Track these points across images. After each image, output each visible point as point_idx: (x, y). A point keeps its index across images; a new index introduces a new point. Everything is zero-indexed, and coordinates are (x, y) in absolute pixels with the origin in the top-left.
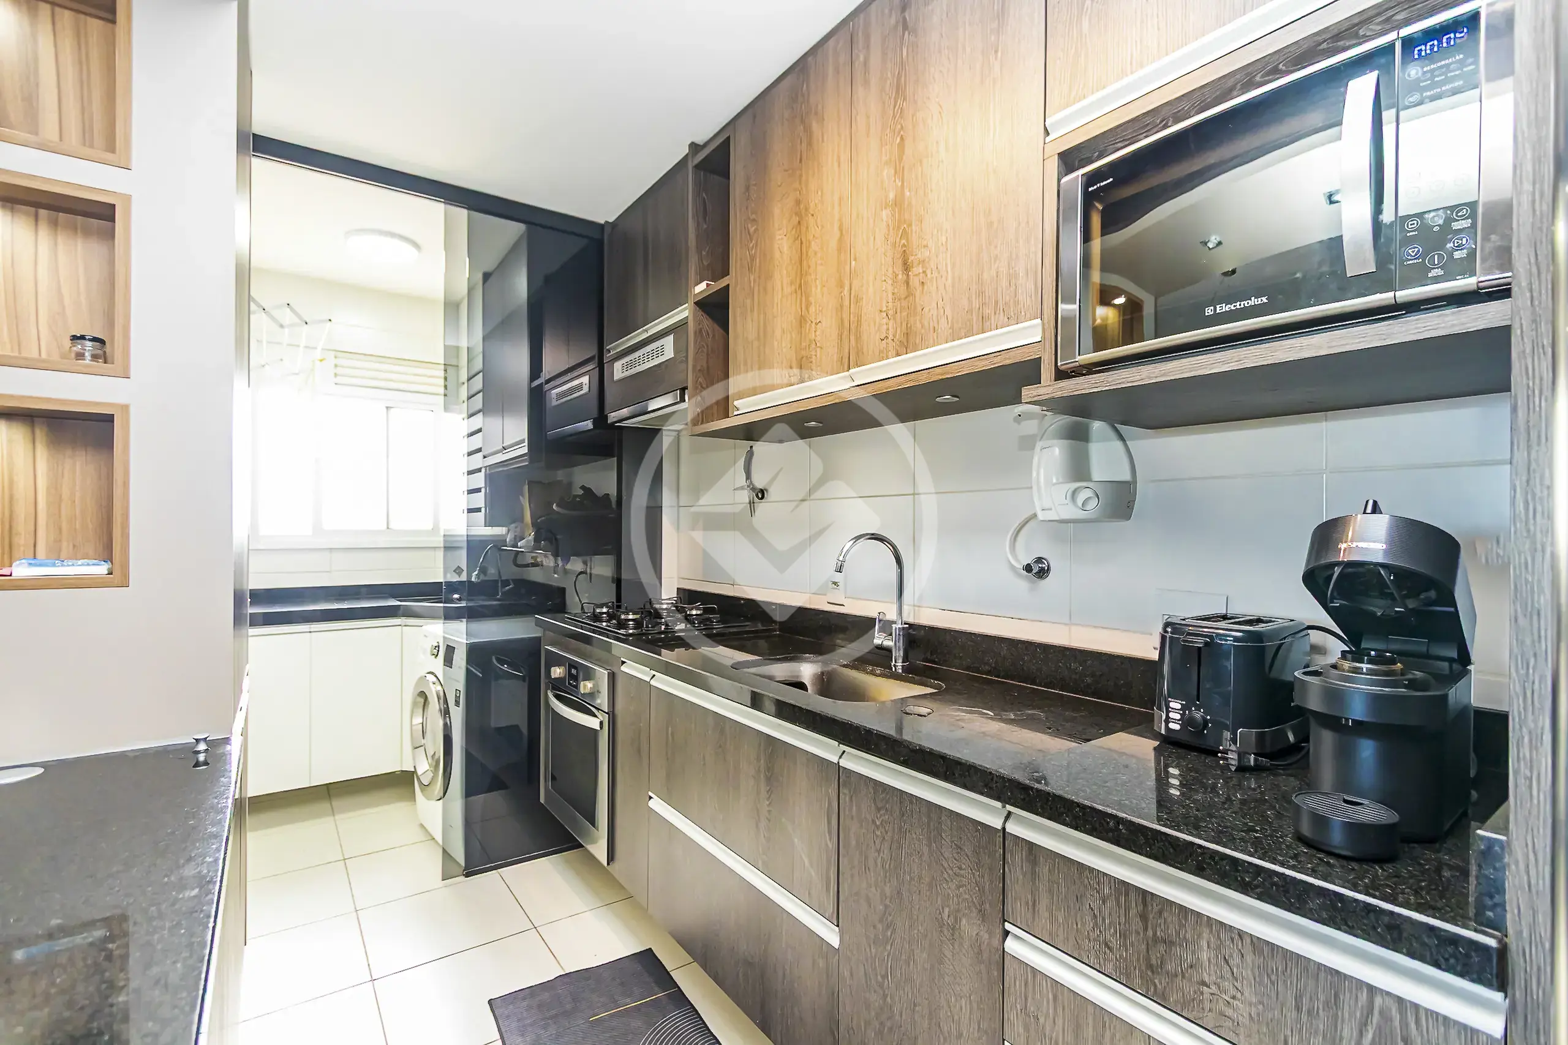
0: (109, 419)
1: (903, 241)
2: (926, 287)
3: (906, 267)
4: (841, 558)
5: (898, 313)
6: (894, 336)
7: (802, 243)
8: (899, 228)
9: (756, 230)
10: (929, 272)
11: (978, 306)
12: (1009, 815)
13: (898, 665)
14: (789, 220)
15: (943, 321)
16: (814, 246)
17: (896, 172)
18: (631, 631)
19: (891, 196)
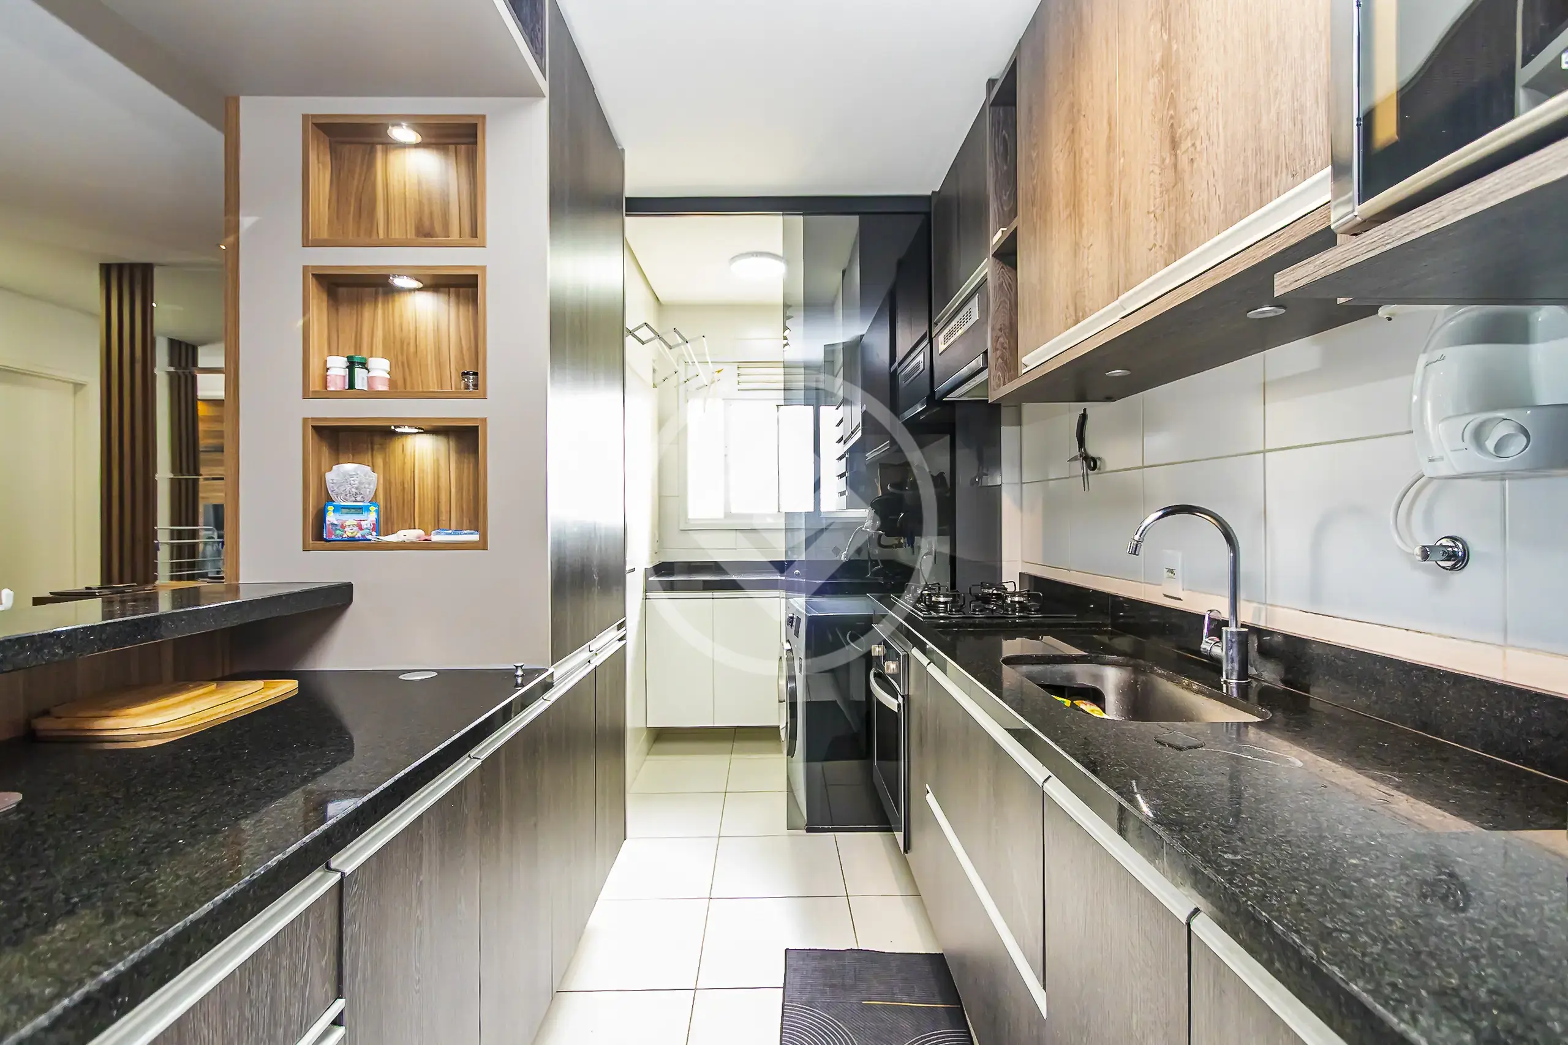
0: (475, 429)
1: (1172, 112)
2: (1195, 165)
3: (1174, 145)
5: (1166, 208)
8: (1166, 95)
10: (1198, 143)
11: (1254, 171)
14: (1065, 132)
15: (1215, 203)
16: (1086, 154)
17: (1162, 25)
18: (942, 614)
19: (1158, 57)
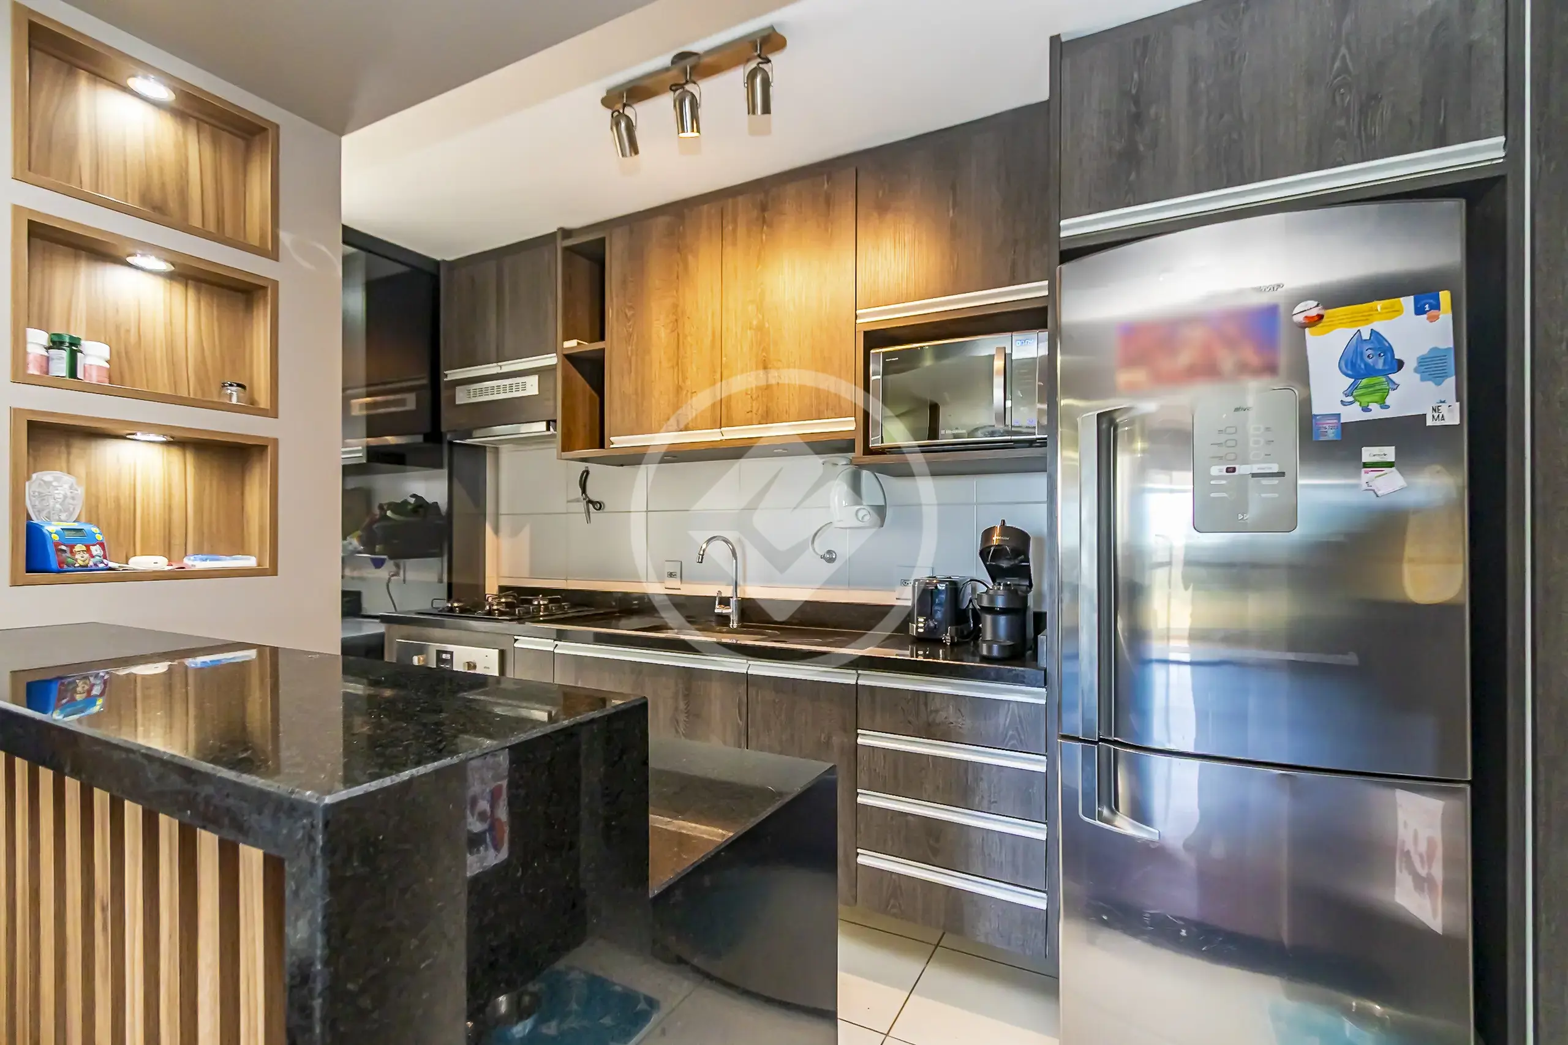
4: (702, 553)
6: (757, 411)
7: (678, 335)
9: (633, 315)
12: (859, 675)
13: (734, 624)
